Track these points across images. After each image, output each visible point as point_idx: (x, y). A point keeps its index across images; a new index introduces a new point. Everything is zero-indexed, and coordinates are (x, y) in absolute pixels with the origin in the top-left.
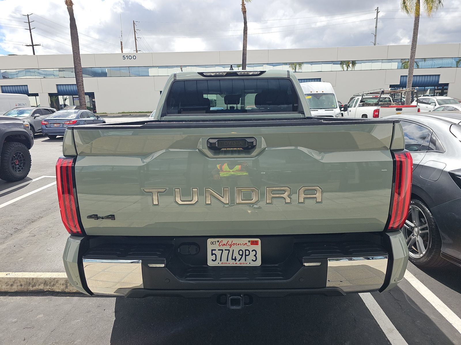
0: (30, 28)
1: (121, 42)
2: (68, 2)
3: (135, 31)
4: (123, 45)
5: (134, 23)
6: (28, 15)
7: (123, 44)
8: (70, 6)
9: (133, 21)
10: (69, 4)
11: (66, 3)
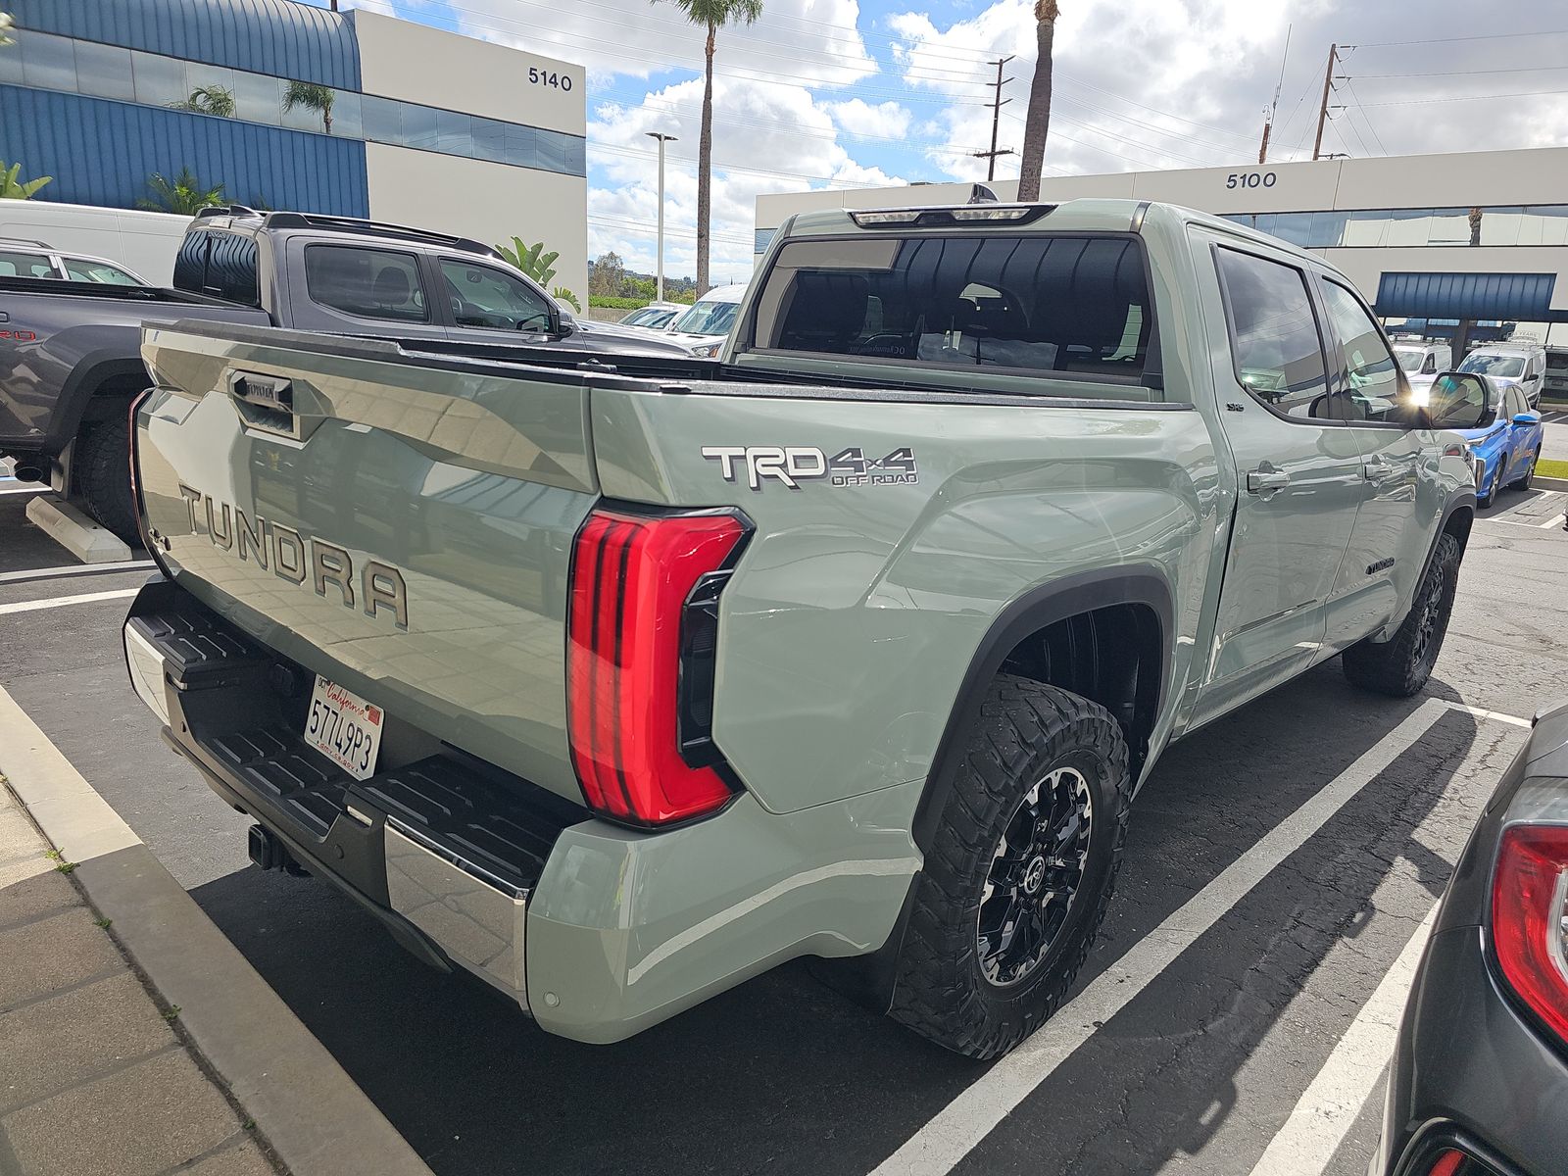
0: (998, 100)
1: (1267, 128)
2: (1044, 10)
3: (1328, 83)
4: (1271, 139)
5: (1333, 52)
6: (1001, 60)
7: (1272, 132)
8: (1047, 22)
9: (1334, 46)
10: (1047, 12)
11: (1039, 9)
